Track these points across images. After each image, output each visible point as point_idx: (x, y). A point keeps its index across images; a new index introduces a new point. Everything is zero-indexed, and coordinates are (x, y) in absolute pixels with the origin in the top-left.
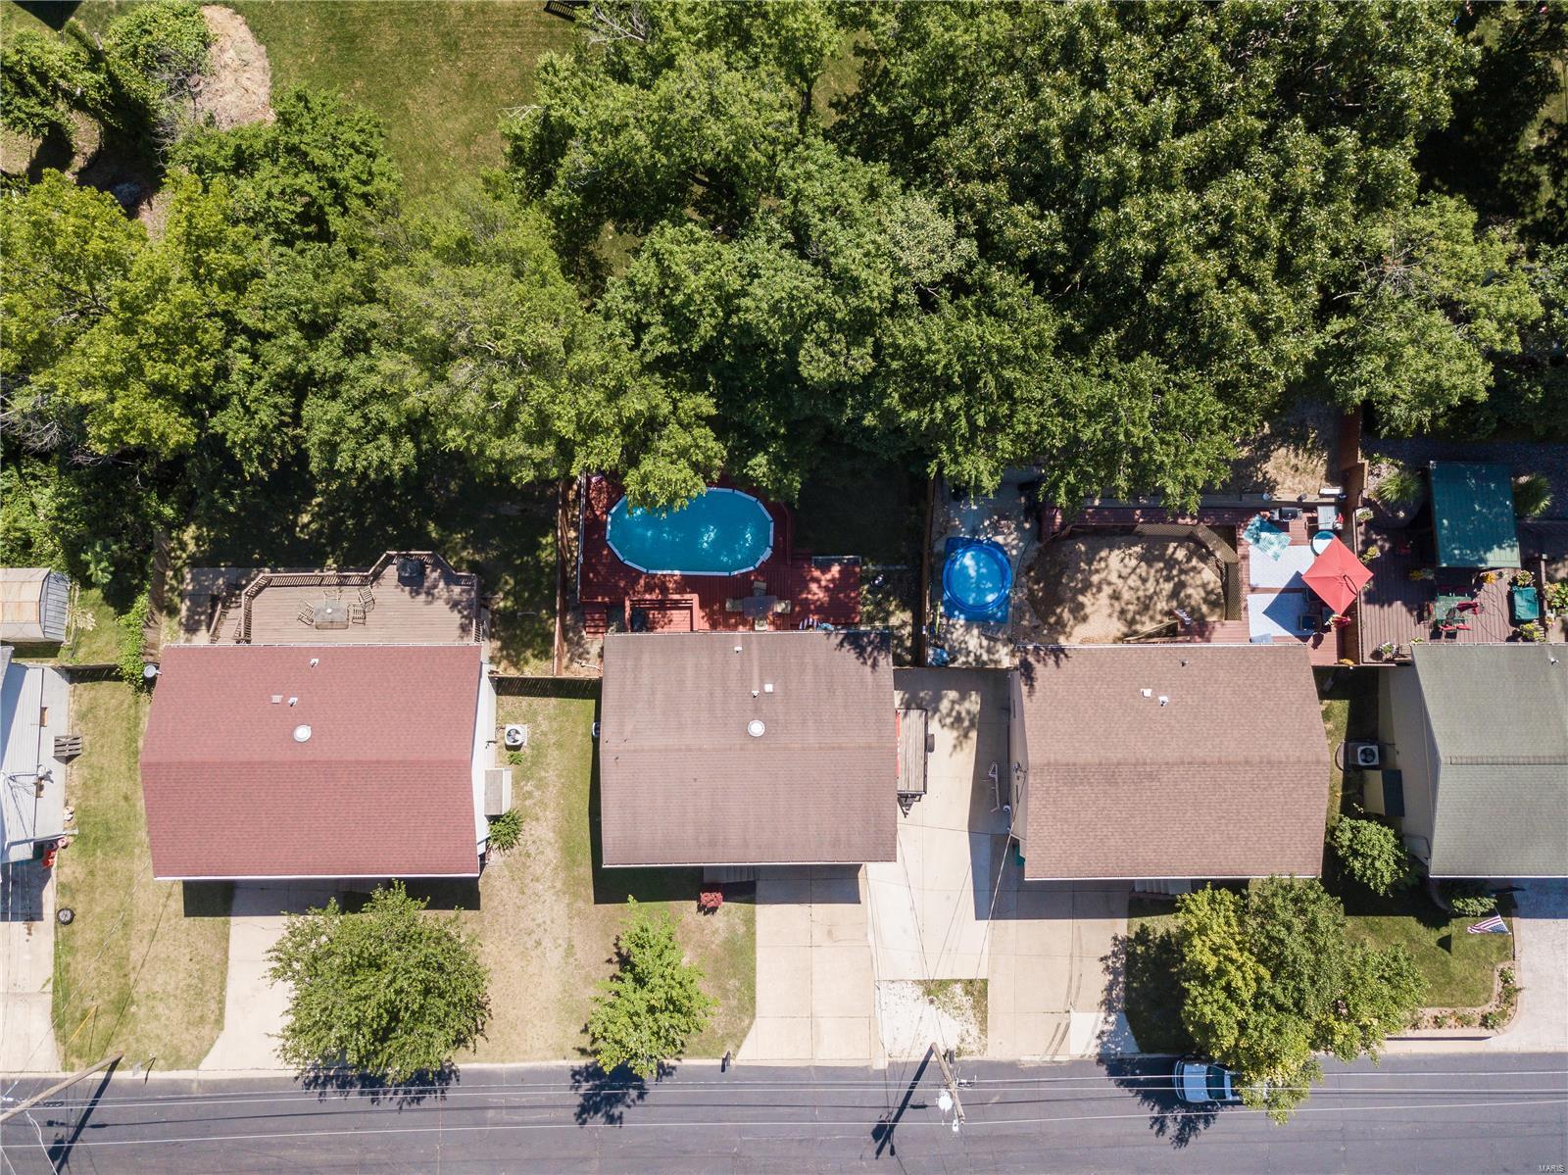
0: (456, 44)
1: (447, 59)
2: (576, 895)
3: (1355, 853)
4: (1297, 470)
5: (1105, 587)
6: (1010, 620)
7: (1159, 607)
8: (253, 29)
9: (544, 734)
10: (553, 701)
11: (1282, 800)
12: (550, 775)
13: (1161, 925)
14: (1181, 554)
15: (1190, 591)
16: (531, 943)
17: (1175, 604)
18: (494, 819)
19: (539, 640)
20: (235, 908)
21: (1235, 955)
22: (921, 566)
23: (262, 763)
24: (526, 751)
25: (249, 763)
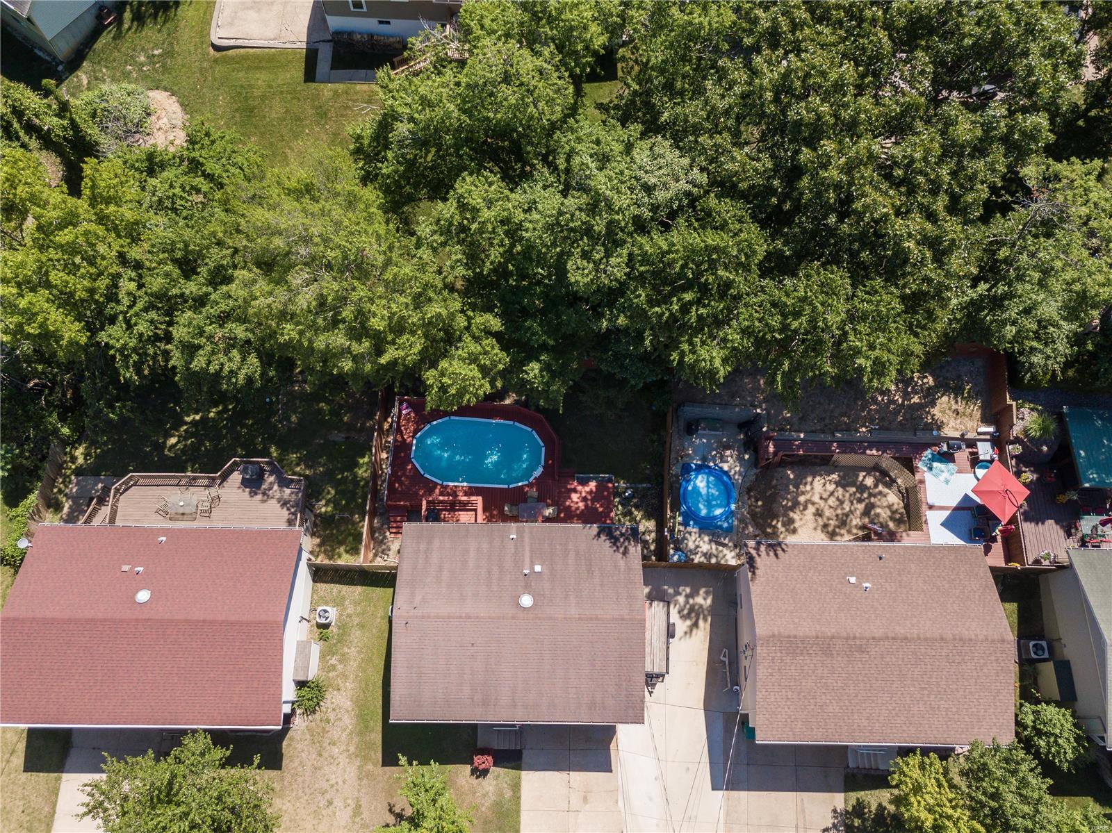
0: (326, 114)
1: (318, 123)
2: (366, 758)
3: (1039, 733)
4: (958, 414)
5: (810, 506)
6: (735, 531)
7: (854, 523)
8: (182, 105)
9: (349, 616)
10: (359, 589)
11: (975, 674)
12: (352, 652)
13: (877, 799)
14: (869, 481)
15: (878, 510)
16: (323, 803)
17: (866, 520)
18: (301, 684)
19: (351, 538)
20: (67, 767)
21: (950, 812)
22: (663, 482)
23: (105, 620)
24: (333, 629)
25: (92, 620)
